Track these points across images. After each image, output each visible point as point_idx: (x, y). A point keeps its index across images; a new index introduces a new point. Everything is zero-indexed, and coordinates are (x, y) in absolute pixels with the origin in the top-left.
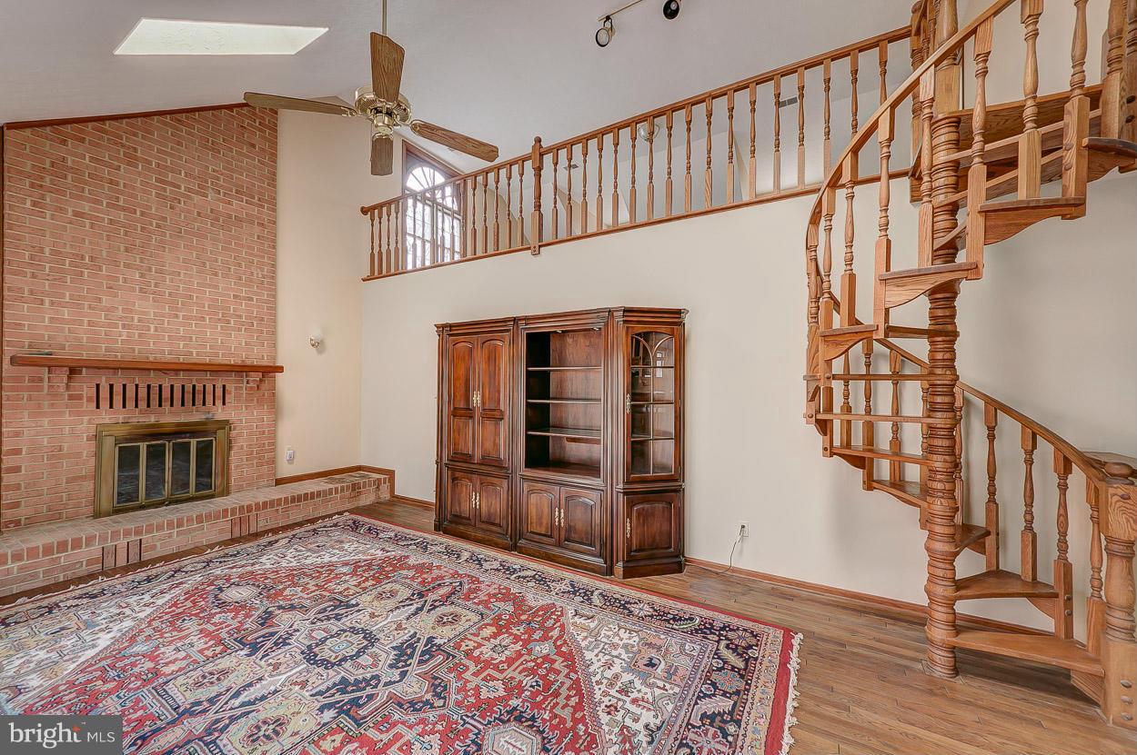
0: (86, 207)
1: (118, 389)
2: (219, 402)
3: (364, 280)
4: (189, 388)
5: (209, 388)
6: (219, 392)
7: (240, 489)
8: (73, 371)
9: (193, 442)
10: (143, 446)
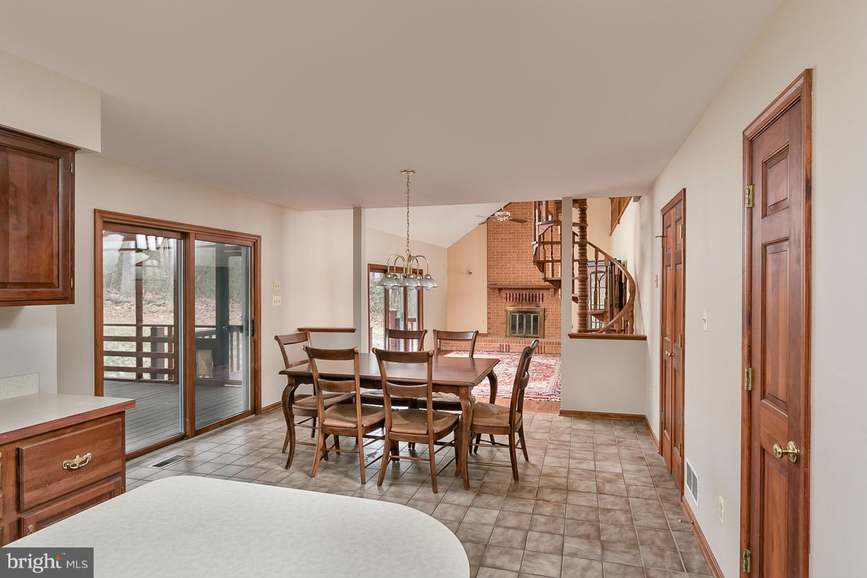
0: (503, 236)
1: (511, 295)
2: (541, 300)
3: (610, 235)
4: (531, 294)
5: (538, 295)
6: (541, 296)
7: (549, 337)
8: (500, 289)
9: (532, 315)
10: (517, 315)
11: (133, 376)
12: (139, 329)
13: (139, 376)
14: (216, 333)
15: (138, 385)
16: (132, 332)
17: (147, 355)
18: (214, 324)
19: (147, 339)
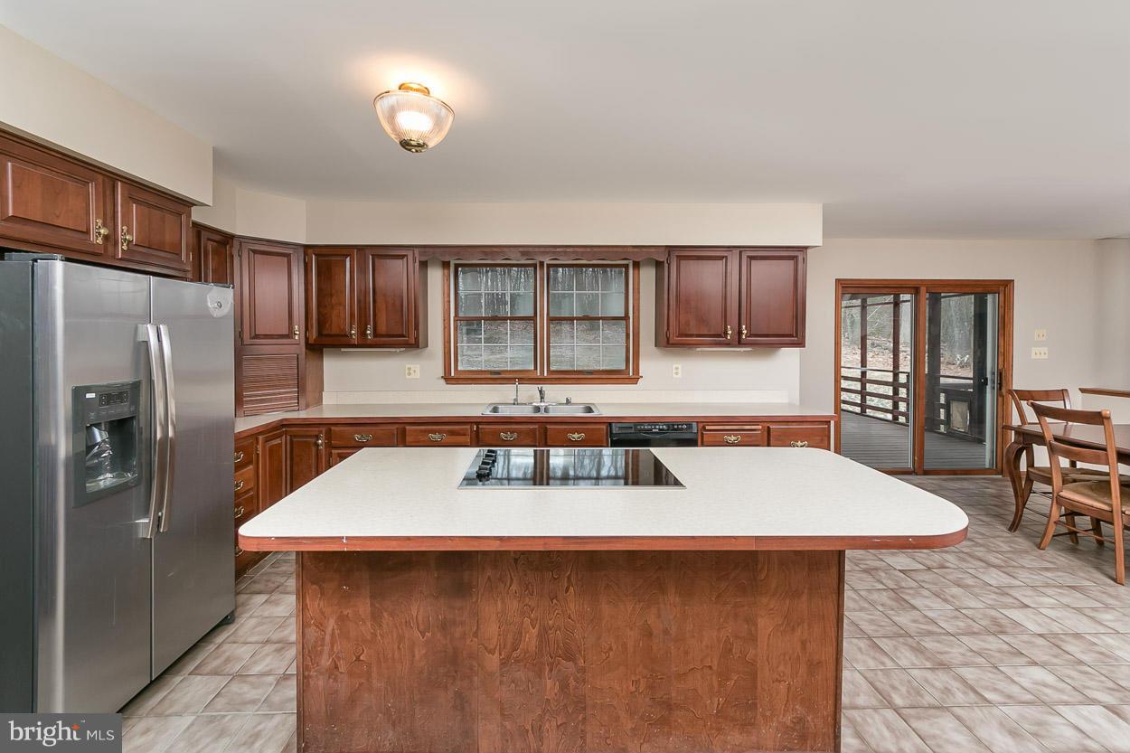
11: (889, 417)
12: (896, 376)
13: (895, 418)
14: (973, 386)
15: (893, 426)
16: (890, 378)
17: (903, 400)
18: (971, 375)
19: (903, 385)
